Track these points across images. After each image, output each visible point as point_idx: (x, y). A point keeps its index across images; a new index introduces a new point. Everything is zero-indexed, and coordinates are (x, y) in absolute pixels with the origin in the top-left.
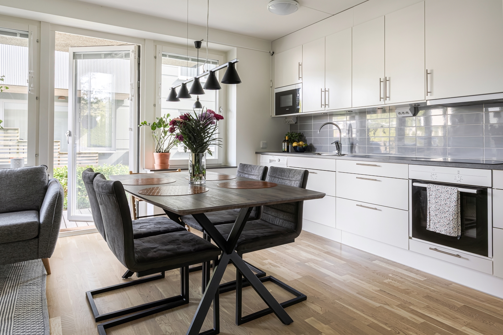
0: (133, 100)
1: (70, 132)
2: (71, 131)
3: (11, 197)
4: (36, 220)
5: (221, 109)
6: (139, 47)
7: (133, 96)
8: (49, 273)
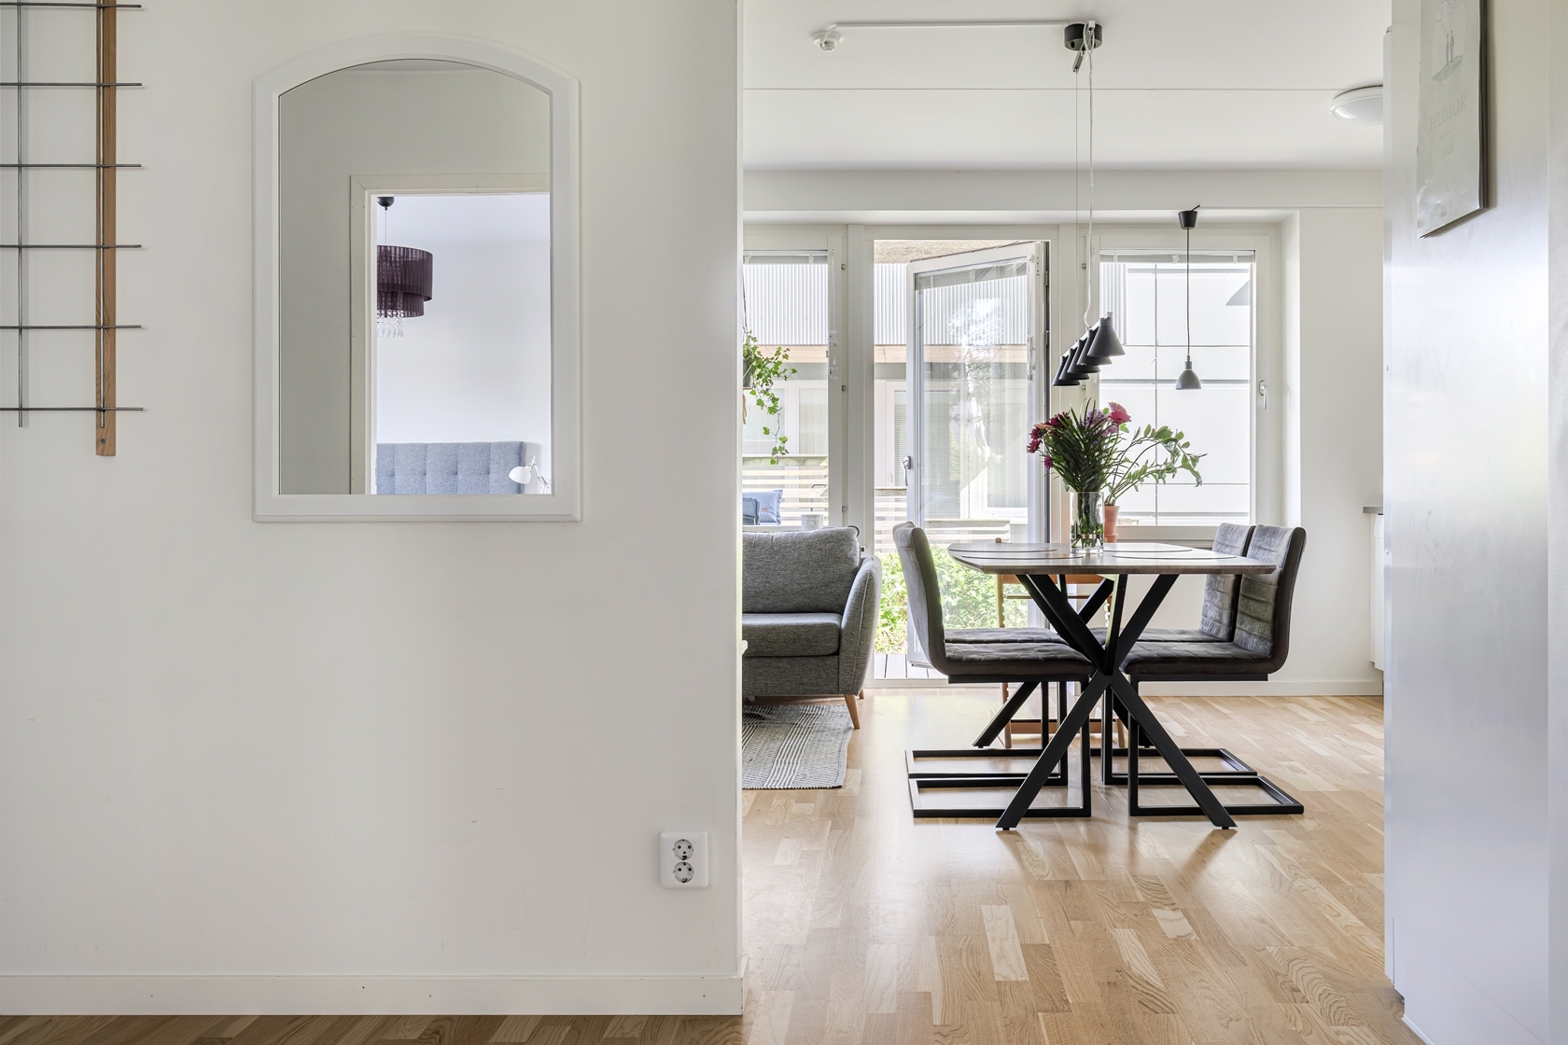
0: (1034, 377)
1: (909, 457)
2: (912, 456)
3: (799, 584)
4: (836, 622)
5: (1263, 388)
6: (1047, 244)
7: (1034, 368)
8: (857, 727)
